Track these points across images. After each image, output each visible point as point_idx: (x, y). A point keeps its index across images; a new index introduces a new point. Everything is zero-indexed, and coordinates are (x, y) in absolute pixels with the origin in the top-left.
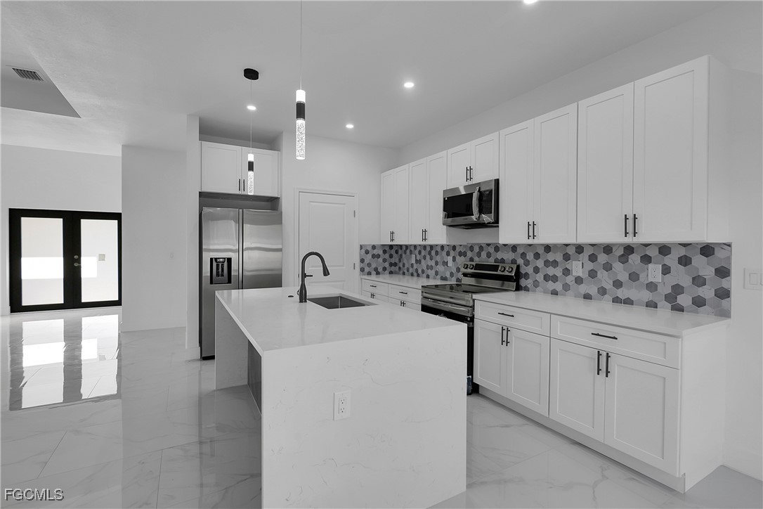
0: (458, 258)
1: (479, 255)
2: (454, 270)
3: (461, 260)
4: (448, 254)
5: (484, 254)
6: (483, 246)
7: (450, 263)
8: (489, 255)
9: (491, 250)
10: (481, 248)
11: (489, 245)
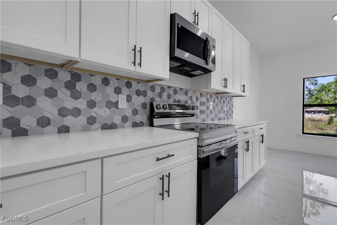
0: (135, 97)
1: (160, 95)
2: (129, 113)
3: (138, 101)
4: (118, 91)
5: (165, 95)
6: (165, 87)
7: (123, 104)
8: (169, 96)
9: (171, 92)
10: (163, 89)
11: (169, 87)
